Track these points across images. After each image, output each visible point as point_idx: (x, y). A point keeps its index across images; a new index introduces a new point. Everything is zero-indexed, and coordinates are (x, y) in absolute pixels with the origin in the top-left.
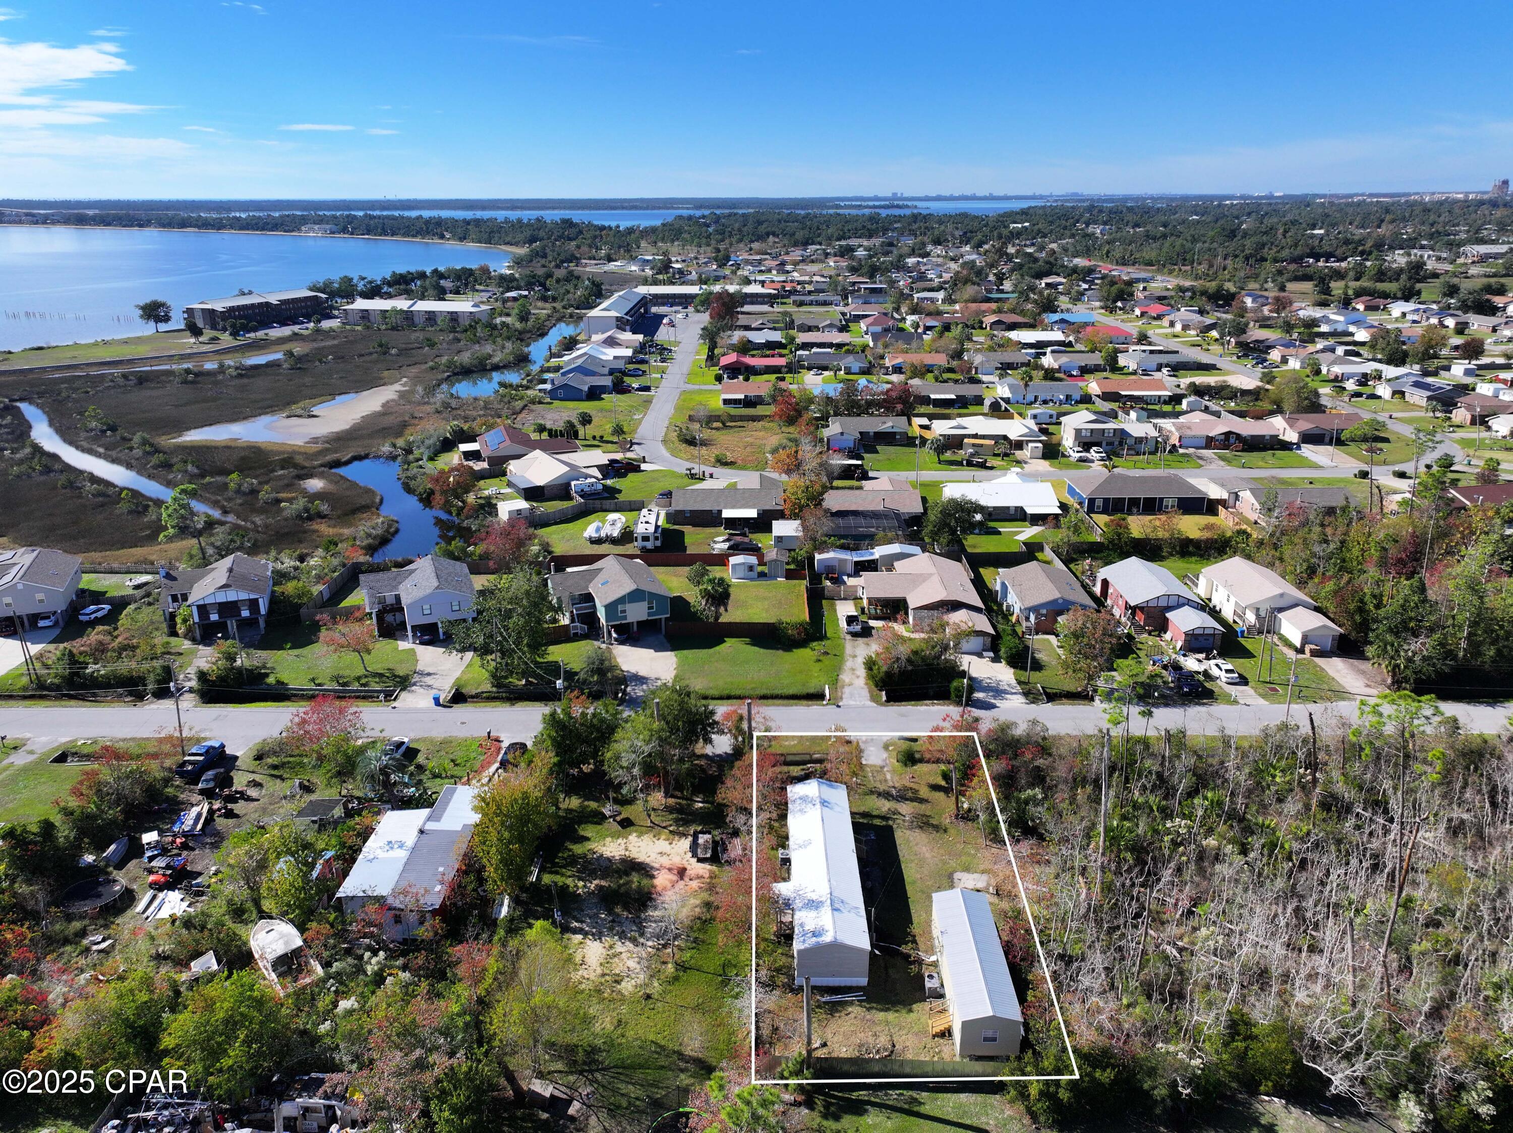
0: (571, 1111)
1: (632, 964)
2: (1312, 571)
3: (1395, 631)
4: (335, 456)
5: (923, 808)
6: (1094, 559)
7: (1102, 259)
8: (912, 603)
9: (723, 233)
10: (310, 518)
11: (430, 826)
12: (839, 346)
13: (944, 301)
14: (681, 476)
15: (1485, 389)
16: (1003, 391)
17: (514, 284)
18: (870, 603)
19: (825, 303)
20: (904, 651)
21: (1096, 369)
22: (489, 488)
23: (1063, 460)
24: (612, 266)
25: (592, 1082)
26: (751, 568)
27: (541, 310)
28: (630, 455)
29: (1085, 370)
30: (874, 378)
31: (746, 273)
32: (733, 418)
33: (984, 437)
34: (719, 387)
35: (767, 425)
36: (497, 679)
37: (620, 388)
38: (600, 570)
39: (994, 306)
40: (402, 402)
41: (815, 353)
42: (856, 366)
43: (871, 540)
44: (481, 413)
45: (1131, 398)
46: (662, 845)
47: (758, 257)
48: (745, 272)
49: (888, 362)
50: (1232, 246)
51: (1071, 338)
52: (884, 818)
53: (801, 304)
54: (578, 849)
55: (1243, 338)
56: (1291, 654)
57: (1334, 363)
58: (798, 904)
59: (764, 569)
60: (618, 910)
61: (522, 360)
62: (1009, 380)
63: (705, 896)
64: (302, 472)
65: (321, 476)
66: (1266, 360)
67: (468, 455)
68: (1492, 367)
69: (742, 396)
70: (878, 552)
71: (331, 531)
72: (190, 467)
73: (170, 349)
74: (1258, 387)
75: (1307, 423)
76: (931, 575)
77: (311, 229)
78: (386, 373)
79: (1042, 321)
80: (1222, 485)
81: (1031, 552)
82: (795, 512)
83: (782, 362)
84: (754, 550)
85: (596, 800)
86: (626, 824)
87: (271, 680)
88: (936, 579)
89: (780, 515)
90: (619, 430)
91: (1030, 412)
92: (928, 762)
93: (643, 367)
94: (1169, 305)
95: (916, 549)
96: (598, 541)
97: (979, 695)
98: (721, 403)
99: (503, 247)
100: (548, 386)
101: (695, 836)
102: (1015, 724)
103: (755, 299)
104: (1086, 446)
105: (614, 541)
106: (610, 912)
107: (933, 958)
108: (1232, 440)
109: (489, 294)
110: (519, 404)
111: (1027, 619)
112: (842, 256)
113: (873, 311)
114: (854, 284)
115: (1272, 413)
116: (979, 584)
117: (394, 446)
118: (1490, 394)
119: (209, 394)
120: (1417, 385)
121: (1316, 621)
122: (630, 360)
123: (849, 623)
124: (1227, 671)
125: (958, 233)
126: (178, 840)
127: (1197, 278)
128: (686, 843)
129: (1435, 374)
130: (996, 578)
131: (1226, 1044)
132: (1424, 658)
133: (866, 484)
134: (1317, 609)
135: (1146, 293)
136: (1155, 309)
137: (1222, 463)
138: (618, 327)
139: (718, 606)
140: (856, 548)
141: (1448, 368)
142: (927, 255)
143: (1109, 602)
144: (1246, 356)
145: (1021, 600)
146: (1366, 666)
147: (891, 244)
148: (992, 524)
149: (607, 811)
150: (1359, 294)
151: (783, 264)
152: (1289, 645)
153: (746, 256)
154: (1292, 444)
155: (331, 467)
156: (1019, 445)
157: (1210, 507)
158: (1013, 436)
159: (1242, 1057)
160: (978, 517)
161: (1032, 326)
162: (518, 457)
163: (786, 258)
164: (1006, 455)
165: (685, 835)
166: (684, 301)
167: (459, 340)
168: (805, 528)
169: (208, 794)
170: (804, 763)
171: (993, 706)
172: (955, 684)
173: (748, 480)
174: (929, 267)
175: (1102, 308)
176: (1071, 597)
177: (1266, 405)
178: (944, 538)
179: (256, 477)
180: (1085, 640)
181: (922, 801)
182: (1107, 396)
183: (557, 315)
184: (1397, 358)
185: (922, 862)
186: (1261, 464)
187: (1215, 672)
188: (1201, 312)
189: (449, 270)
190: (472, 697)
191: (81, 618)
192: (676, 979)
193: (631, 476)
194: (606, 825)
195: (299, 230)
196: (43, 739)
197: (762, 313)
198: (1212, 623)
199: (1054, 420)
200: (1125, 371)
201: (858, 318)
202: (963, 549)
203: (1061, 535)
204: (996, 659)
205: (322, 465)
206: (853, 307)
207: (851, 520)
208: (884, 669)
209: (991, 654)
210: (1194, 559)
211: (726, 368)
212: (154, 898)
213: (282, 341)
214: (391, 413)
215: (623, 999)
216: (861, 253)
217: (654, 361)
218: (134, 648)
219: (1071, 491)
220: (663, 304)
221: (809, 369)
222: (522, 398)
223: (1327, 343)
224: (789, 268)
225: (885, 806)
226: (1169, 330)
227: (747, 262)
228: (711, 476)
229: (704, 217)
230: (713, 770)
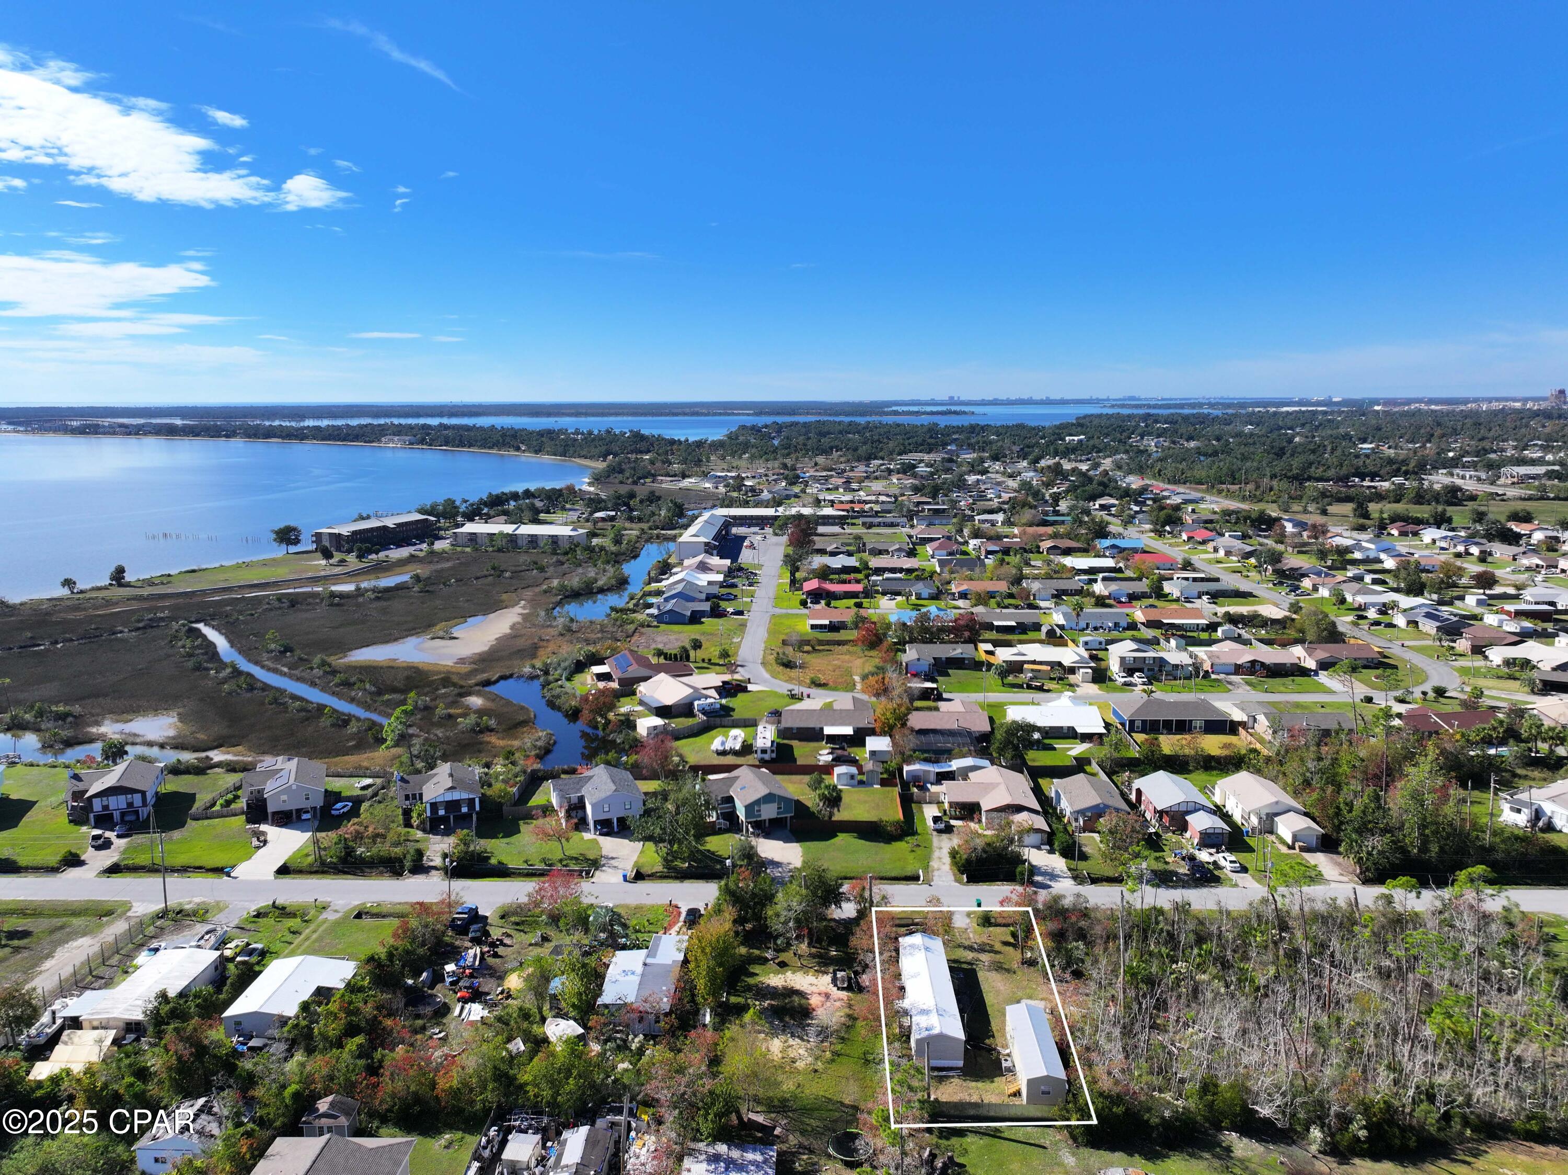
0: (776, 1132)
1: (802, 1051)
2: (1307, 783)
3: (1359, 831)
4: (485, 676)
5: (998, 957)
6: (1131, 771)
7: (1154, 477)
8: (985, 806)
9: (789, 448)
10: (481, 732)
11: (649, 961)
12: (909, 571)
13: (1003, 523)
14: (782, 696)
15: (1491, 619)
16: (1058, 618)
17: (603, 505)
18: (951, 806)
19: (892, 525)
20: (979, 843)
21: (1144, 596)
22: (625, 707)
23: (1110, 684)
24: (687, 483)
25: (786, 1117)
26: (852, 777)
27: (632, 532)
28: (737, 677)
29: (1133, 597)
30: (942, 604)
31: (815, 491)
32: (821, 643)
33: (1041, 663)
34: (806, 611)
35: (851, 649)
36: (667, 862)
37: (717, 613)
38: (737, 777)
39: (1050, 530)
40: (528, 625)
41: (888, 579)
42: (925, 593)
43: (946, 754)
44: (599, 635)
45: (1172, 626)
46: (810, 978)
47: (824, 474)
48: (813, 490)
49: (954, 588)
50: (1279, 466)
51: (1121, 565)
52: (969, 963)
53: (870, 526)
54: (751, 981)
55: (1278, 566)
56: (1284, 850)
57: (1359, 592)
58: (913, 1012)
59: (864, 778)
60: (787, 1019)
61: (622, 583)
62: (1064, 608)
63: (847, 1011)
64: (463, 690)
65: (478, 694)
66: (1298, 588)
67: (601, 677)
68: (1505, 597)
69: (827, 622)
70: (956, 764)
71: (502, 743)
72: (368, 686)
73: (306, 571)
74: (1286, 617)
75: (1323, 653)
76: (998, 784)
77: (392, 441)
78: (504, 596)
79: (1095, 547)
80: (1243, 710)
81: (1080, 766)
82: (887, 730)
83: (858, 588)
84: (853, 762)
85: (758, 948)
86: (783, 965)
87: (493, 861)
88: (1003, 787)
89: (872, 732)
90: (725, 654)
91: (1082, 639)
92: (999, 925)
93: (733, 591)
94: (1214, 530)
95: (986, 763)
96: (723, 753)
97: (1038, 878)
98: (808, 628)
99: (578, 460)
100: (654, 611)
101: (835, 973)
102: (1064, 896)
103: (827, 520)
104: (1130, 672)
105: (736, 753)
106: (781, 1020)
107: (1007, 1051)
108: (1258, 667)
109: (578, 513)
110: (631, 628)
111: (1076, 820)
112: (905, 473)
113: (937, 532)
114: (919, 503)
115: (1296, 642)
116: (1038, 791)
117: (533, 667)
118: (1495, 624)
119: (356, 616)
120: (1428, 615)
121: (1304, 823)
122: (722, 585)
123: (935, 822)
124: (1231, 862)
125: (1016, 448)
126: (467, 971)
127: (1244, 499)
128: (828, 978)
129: (1450, 603)
130: (1052, 787)
131: (1201, 1098)
132: (1379, 853)
133: (941, 704)
134: (1306, 814)
135: (1195, 516)
136: (1202, 534)
137: (1248, 688)
138: (706, 552)
139: (833, 807)
140: (937, 761)
141: (1462, 598)
142: (985, 472)
143: (1143, 807)
144: (1281, 583)
145: (1071, 805)
146: (1340, 859)
147: (950, 460)
148: (1047, 741)
149: (769, 955)
150: (1394, 519)
151: (848, 482)
152: (1283, 842)
153: (812, 472)
154: (1311, 670)
155: (484, 686)
156: (1072, 670)
157: (1231, 727)
158: (1067, 663)
159: (1210, 1105)
160: (1036, 736)
161: (1084, 551)
162: (646, 679)
163: (851, 474)
164: (1061, 679)
165: (826, 973)
166: (761, 522)
167: (563, 564)
168: (894, 744)
169: (477, 941)
170: (908, 925)
171: (1050, 887)
172: (1019, 869)
173: (843, 701)
174: (989, 486)
175: (1152, 531)
176: (1110, 802)
177: (1292, 633)
178: (1009, 754)
179: (426, 695)
180: (1119, 836)
181: (997, 952)
182: (1152, 624)
183: (645, 536)
184: (1415, 589)
185: (998, 992)
186: (1282, 689)
187: (1222, 863)
188: (1244, 537)
189: (538, 490)
190: (649, 876)
191: (333, 812)
192: (833, 1061)
193: (741, 696)
194: (768, 966)
195: (379, 441)
196: (341, 902)
197: (833, 535)
198: (1220, 824)
199: (1103, 646)
200: (1170, 598)
201: (925, 541)
202: (1024, 763)
203: (1105, 751)
204: (1051, 851)
205: (477, 685)
206: (919, 529)
207: (932, 737)
208: (965, 857)
209: (1048, 847)
210: (1215, 772)
211: (809, 593)
212: (462, 1009)
213: (402, 563)
214: (521, 636)
215: (799, 1072)
216: (922, 469)
217: (741, 583)
218: (384, 836)
219: (1115, 713)
220: (741, 525)
221: (884, 594)
222: (632, 622)
223: (1357, 572)
224: (854, 486)
225: (969, 956)
226: (1212, 556)
227: (816, 479)
228: (809, 696)
229: (766, 426)
230: (841, 930)
